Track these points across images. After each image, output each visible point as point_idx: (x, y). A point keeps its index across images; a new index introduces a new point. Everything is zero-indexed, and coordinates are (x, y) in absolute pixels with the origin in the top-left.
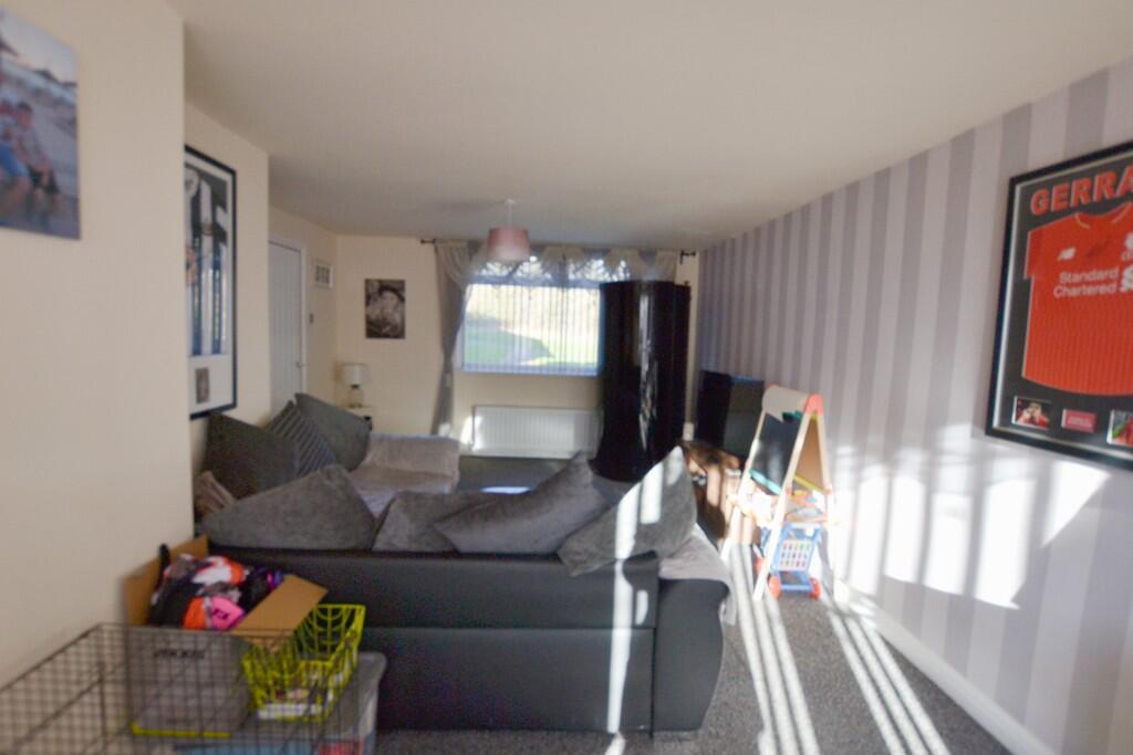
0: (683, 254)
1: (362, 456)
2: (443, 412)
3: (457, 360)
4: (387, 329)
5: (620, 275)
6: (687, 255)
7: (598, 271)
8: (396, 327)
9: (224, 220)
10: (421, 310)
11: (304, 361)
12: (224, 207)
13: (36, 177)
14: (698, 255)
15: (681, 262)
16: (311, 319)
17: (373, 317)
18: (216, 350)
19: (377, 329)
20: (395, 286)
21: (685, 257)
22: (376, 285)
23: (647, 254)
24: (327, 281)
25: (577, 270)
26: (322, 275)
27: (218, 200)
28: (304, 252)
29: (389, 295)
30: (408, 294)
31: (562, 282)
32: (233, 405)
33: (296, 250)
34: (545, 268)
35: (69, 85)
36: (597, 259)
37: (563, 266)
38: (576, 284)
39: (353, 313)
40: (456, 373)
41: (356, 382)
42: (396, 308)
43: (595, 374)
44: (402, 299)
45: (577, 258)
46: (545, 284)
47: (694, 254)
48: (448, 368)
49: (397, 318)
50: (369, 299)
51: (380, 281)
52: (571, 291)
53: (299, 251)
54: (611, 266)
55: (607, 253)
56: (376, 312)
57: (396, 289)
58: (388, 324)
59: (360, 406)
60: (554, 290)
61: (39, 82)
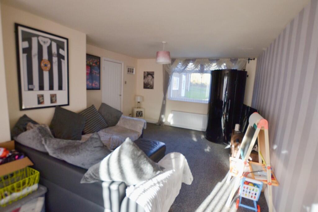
0: (249, 59)
2: (163, 111)
3: (168, 96)
4: (149, 86)
5: (223, 67)
6: (251, 60)
7: (214, 67)
8: (151, 86)
9: (63, 53)
10: (158, 81)
11: (122, 94)
12: (63, 49)
14: (256, 59)
15: (249, 63)
17: (145, 83)
18: (60, 88)
19: (147, 86)
20: (151, 73)
21: (250, 61)
22: (147, 73)
23: (234, 60)
24: (133, 72)
25: (207, 67)
26: (130, 71)
27: (60, 46)
28: (123, 64)
29: (149, 76)
30: (155, 76)
31: (202, 71)
32: (68, 105)
34: (196, 67)
36: (214, 63)
37: (202, 66)
38: (206, 72)
39: (140, 81)
40: (167, 100)
41: (139, 101)
42: (151, 80)
44: (153, 77)
45: (207, 63)
46: (196, 72)
47: (254, 59)
48: (165, 99)
49: (151, 83)
50: (145, 77)
51: (148, 72)
52: (205, 74)
53: (121, 64)
54: (219, 64)
55: (217, 60)
56: (146, 81)
57: (151, 74)
58: (149, 85)
59: (140, 108)
60: (199, 74)
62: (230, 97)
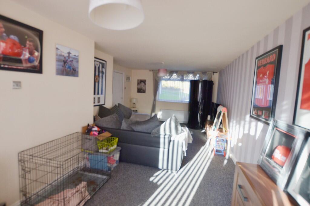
0: (214, 73)
1: (130, 117)
2: (153, 110)
3: (157, 98)
4: (142, 91)
5: (197, 78)
6: (215, 73)
7: (191, 77)
8: (143, 91)
9: (104, 70)
10: (149, 87)
11: (123, 97)
12: (104, 68)
13: (73, 69)
14: (218, 73)
15: (214, 75)
16: (125, 88)
17: (139, 88)
18: (102, 94)
19: (140, 91)
20: (144, 81)
21: (215, 74)
22: (140, 81)
23: (204, 72)
24: (129, 80)
25: (186, 77)
26: (128, 79)
27: (103, 67)
28: (124, 74)
29: (142, 83)
30: (147, 83)
31: (182, 80)
32: (104, 104)
33: (122, 74)
34: (178, 77)
35: (78, 56)
36: (191, 74)
37: (183, 76)
38: (186, 80)
39: (135, 87)
40: (156, 101)
41: (134, 102)
42: (144, 86)
43: (188, 103)
44: (145, 84)
45: (186, 74)
46: (178, 80)
47: (217, 73)
48: (155, 100)
49: (144, 88)
50: (138, 84)
51: (141, 80)
52: (185, 82)
53: (123, 74)
54: (195, 76)
55: (194, 73)
56: (139, 87)
57: (144, 82)
58: (142, 90)
59: (135, 108)
60: (180, 82)
61: (74, 57)
62: (203, 98)
